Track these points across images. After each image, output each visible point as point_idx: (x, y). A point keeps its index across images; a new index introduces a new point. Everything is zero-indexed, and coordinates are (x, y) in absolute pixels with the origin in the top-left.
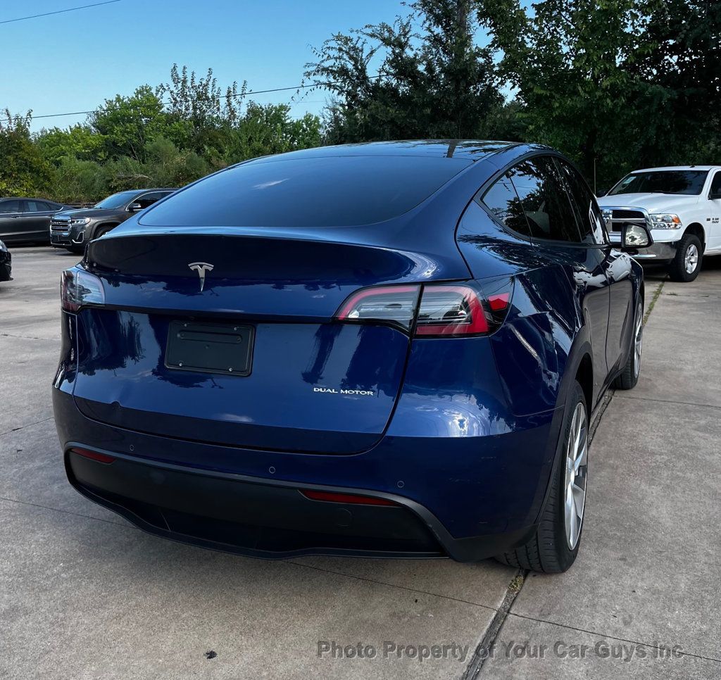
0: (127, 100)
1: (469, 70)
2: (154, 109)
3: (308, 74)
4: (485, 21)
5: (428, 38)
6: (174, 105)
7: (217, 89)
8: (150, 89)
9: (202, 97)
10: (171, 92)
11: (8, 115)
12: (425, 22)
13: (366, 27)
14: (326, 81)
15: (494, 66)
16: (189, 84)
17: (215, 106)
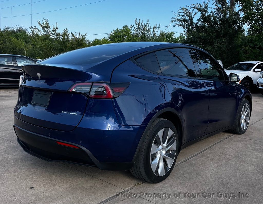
0: (120, 30)
1: (228, 20)
2: (128, 33)
3: (172, 21)
4: (238, 2)
5: (216, 9)
6: (135, 32)
7: (150, 27)
8: (128, 26)
9: (145, 29)
10: (135, 27)
11: (80, 34)
12: (214, 3)
13: (192, 5)
14: (179, 24)
15: (241, 18)
16: (140, 25)
17: (149, 32)
